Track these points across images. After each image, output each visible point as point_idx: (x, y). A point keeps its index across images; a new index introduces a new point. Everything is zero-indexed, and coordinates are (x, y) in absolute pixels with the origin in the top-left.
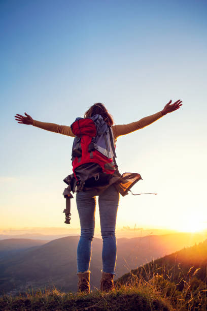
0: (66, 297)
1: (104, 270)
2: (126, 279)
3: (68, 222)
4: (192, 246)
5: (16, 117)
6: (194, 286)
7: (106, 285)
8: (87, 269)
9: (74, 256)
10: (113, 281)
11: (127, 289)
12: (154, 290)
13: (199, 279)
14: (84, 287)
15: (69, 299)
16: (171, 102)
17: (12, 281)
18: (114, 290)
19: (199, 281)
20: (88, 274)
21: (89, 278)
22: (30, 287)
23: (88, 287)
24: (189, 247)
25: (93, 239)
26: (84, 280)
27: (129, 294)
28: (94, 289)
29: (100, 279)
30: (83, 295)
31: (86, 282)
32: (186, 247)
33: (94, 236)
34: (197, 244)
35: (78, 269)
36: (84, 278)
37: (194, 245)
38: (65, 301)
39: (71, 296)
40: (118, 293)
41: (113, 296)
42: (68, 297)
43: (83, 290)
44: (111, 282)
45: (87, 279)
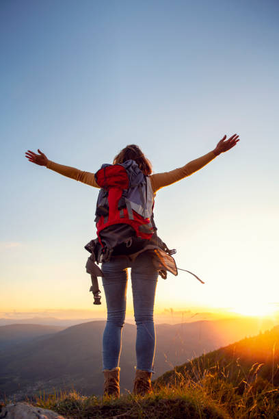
0: (88, 402)
1: (138, 367)
2: (167, 378)
4: (256, 335)
6: (257, 389)
7: (142, 386)
8: (115, 365)
9: (99, 348)
10: (150, 381)
11: (169, 392)
12: (206, 393)
14: (112, 389)
15: (91, 405)
16: (225, 137)
17: (16, 380)
18: (152, 394)
19: (264, 382)
20: (116, 371)
21: (119, 377)
23: (117, 389)
24: (252, 336)
25: (123, 325)
26: (112, 380)
27: (171, 398)
28: (125, 392)
29: (133, 378)
31: (114, 382)
33: (125, 321)
34: (263, 332)
35: (103, 366)
36: (111, 377)
38: (87, 408)
39: (95, 401)
40: (157, 397)
41: (151, 401)
42: (91, 402)
43: (110, 393)
44: (148, 383)
45: (116, 378)
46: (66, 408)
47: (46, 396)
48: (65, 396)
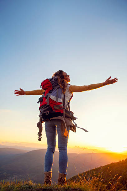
0: (36, 186)
1: (60, 172)
2: (74, 179)
3: (40, 139)
4: (118, 162)
5: (15, 92)
6: (117, 188)
7: (61, 181)
8: (50, 170)
9: (43, 162)
10: (65, 178)
11: (75, 185)
12: (92, 187)
13: (121, 183)
14: (48, 181)
15: (38, 187)
17: (5, 174)
18: (66, 185)
19: (121, 185)
21: (51, 176)
22: (15, 179)
23: (50, 181)
24: (116, 162)
25: (55, 152)
26: (48, 177)
27: (75, 188)
28: (54, 183)
29: (57, 177)
30: (47, 186)
31: (49, 178)
32: (114, 162)
34: (121, 161)
35: (44, 170)
36: (48, 175)
37: (119, 161)
38: (36, 189)
39: (40, 186)
40: (69, 187)
41: (66, 188)
42: (38, 186)
43: (47, 183)
44: (64, 179)
45: (50, 176)
46: (26, 188)
47: (17, 182)
48: (26, 183)
